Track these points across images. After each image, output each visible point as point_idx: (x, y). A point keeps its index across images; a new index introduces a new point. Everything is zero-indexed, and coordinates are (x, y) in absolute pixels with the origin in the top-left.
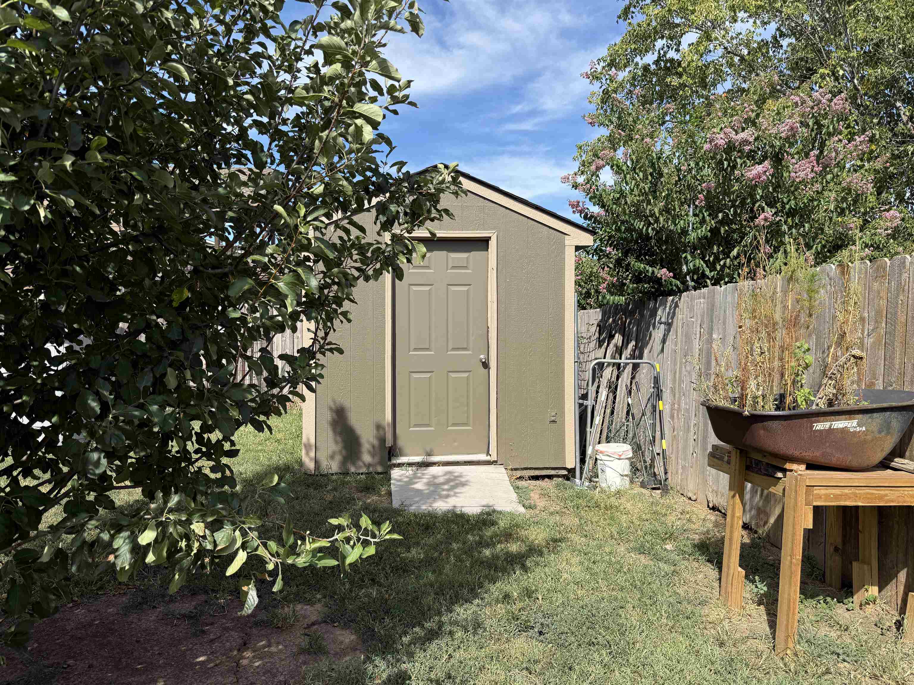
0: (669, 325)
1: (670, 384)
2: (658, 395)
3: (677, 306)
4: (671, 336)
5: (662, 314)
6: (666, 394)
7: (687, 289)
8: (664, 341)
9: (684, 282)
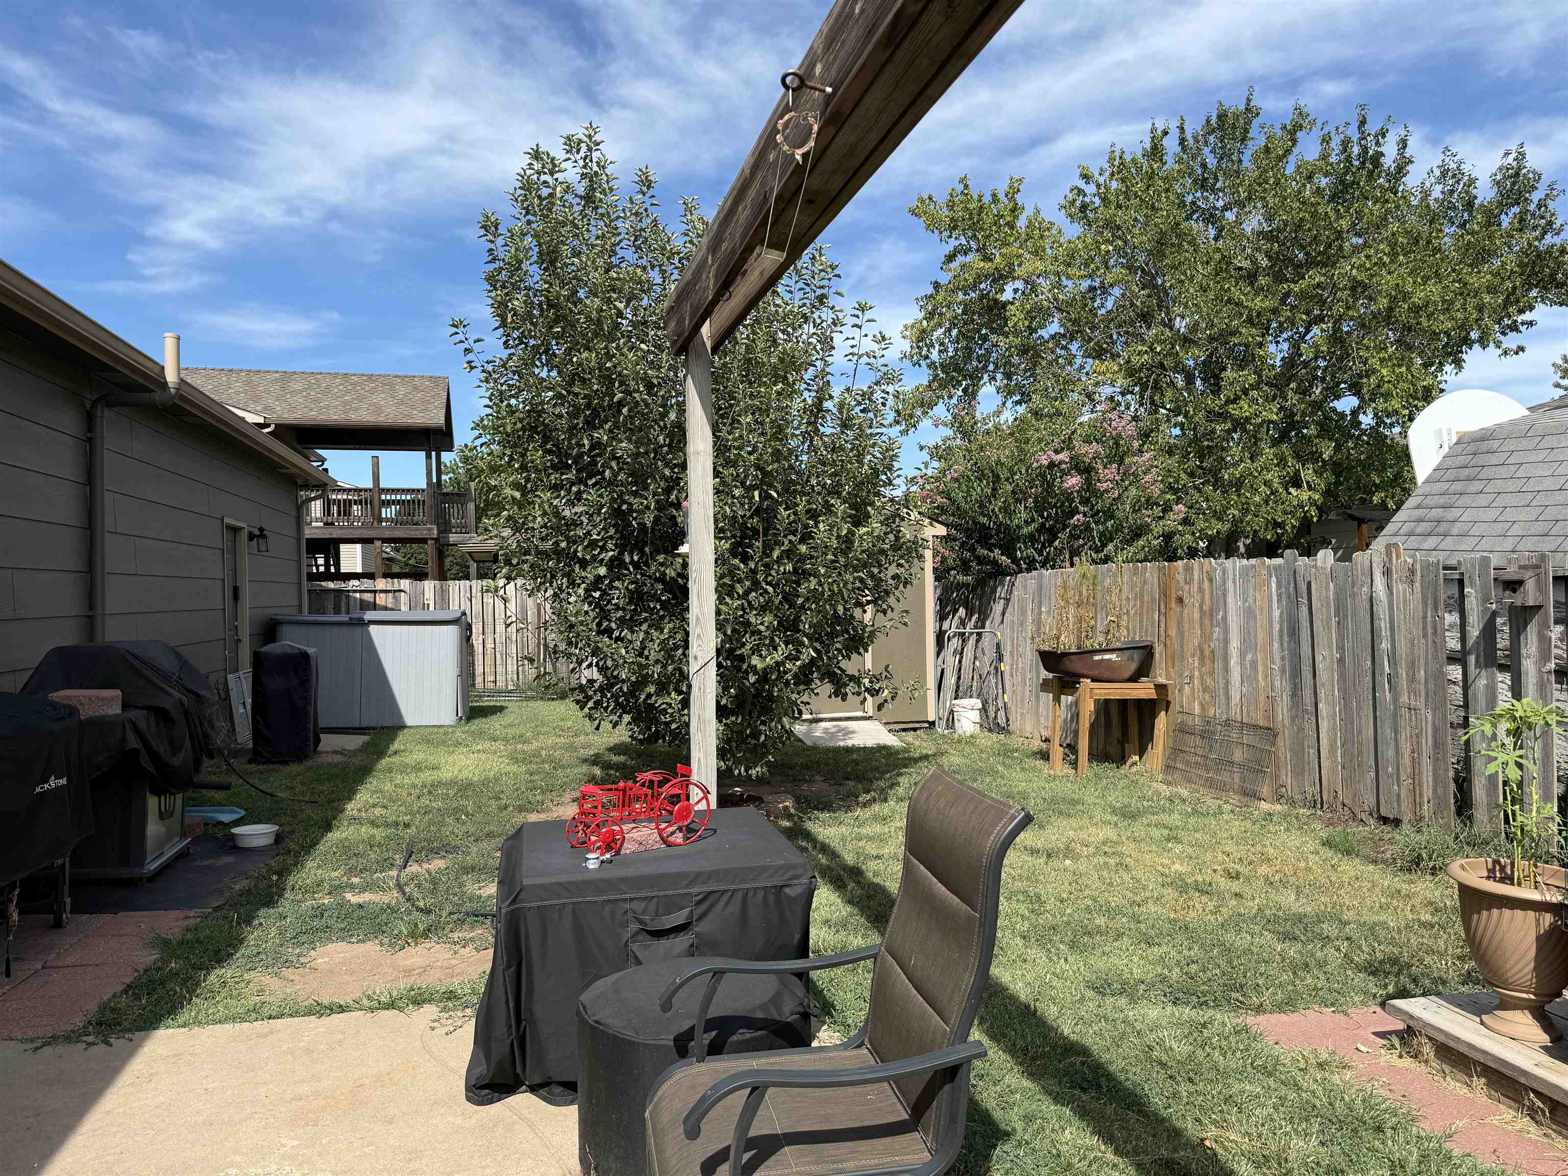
0: (1008, 600)
1: (1009, 648)
2: (1000, 658)
3: (1013, 585)
4: (1010, 609)
5: (1001, 592)
6: (1007, 658)
7: (1021, 571)
8: (1003, 614)
9: (1018, 565)
